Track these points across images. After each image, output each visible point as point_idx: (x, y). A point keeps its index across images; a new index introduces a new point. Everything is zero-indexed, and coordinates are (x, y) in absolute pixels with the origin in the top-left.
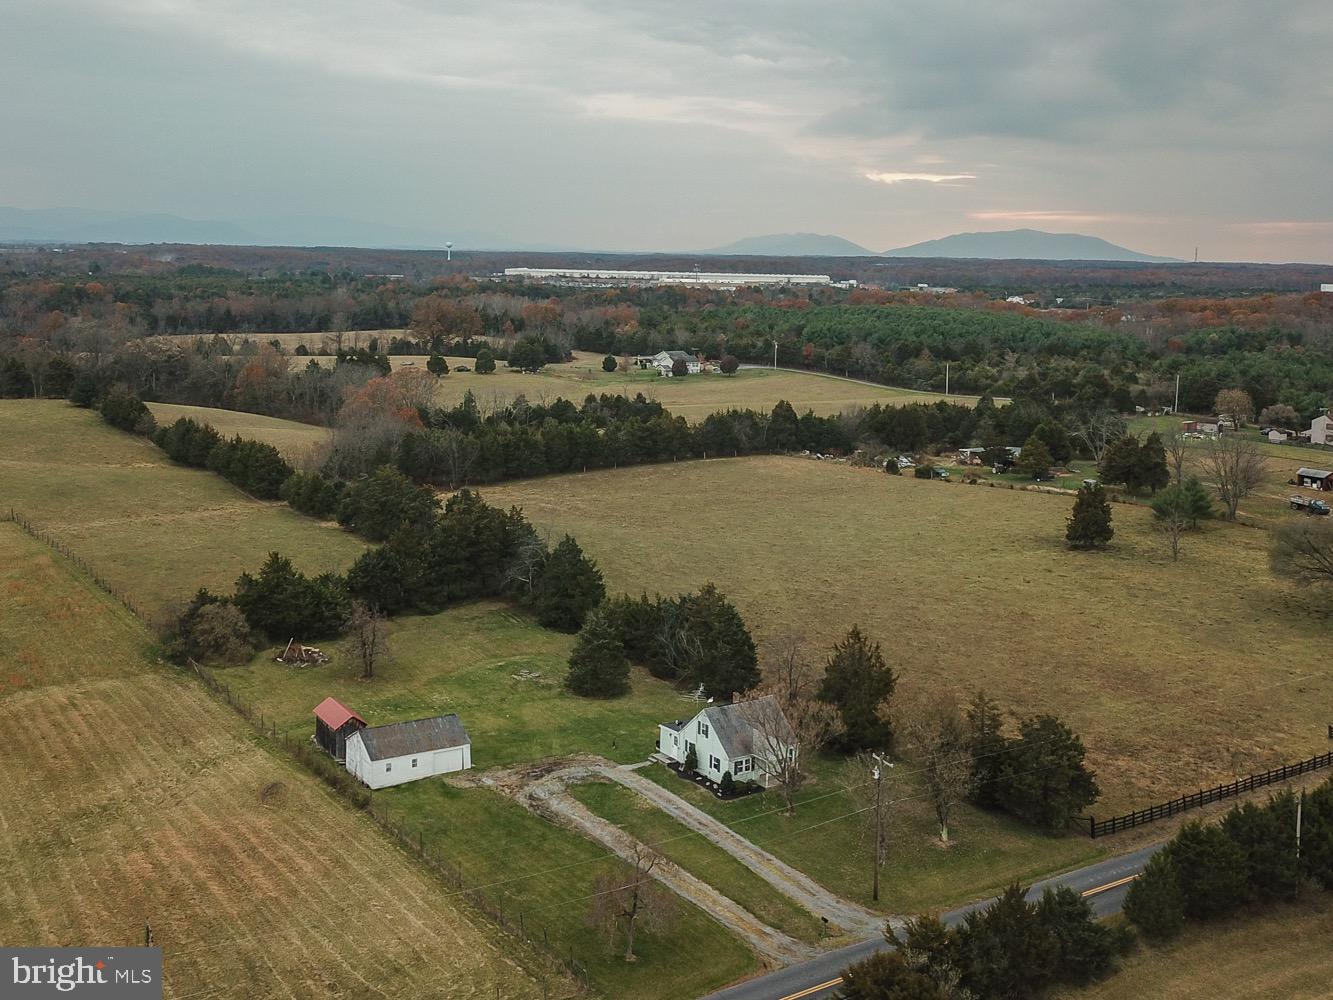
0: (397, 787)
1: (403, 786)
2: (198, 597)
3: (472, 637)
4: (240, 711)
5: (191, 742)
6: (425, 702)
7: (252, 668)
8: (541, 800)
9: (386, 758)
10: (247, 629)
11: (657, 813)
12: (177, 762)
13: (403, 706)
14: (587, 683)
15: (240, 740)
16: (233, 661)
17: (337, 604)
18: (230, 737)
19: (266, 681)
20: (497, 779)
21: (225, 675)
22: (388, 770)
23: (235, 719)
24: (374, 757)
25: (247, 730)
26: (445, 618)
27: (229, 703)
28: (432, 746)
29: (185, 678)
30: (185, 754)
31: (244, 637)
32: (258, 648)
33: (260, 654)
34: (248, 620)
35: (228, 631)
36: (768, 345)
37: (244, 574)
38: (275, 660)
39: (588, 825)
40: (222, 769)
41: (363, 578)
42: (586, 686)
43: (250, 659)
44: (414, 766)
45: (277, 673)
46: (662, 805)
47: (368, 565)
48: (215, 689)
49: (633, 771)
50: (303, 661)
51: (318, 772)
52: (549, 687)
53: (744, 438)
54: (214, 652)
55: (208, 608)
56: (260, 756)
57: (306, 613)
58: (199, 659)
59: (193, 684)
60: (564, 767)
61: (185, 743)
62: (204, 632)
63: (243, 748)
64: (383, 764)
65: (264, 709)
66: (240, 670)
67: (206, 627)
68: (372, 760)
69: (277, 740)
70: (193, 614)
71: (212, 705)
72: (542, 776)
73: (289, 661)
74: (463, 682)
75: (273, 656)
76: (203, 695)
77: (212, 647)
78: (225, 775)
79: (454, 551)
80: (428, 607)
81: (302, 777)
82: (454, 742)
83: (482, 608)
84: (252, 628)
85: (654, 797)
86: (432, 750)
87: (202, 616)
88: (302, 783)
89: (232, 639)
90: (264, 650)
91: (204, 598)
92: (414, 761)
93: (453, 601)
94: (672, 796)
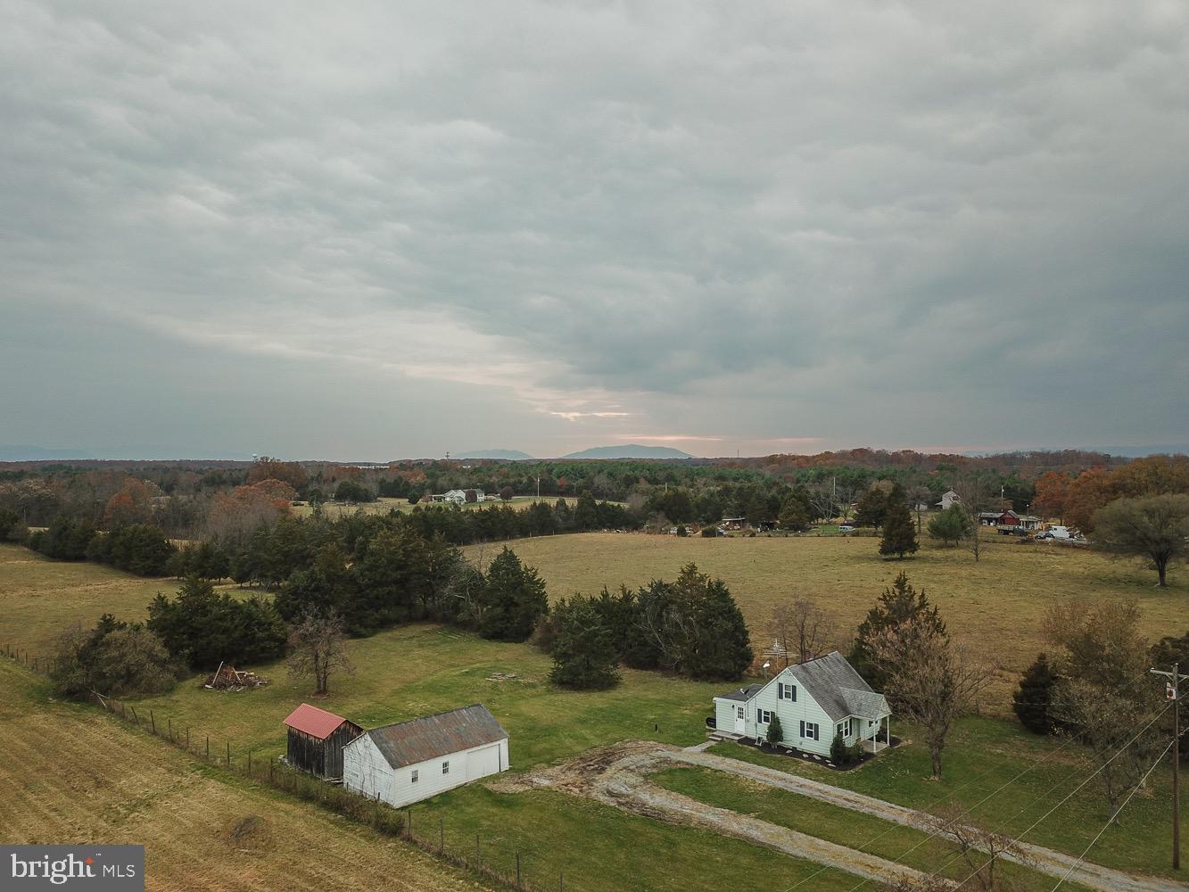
0: (427, 802)
1: (435, 801)
2: (100, 625)
3: (417, 652)
4: (172, 741)
5: (106, 782)
6: (403, 711)
7: (174, 698)
8: (628, 796)
9: (411, 764)
10: (166, 655)
11: (779, 793)
12: (89, 809)
13: (377, 716)
14: (580, 674)
15: (179, 772)
16: (150, 691)
17: (270, 624)
18: (164, 771)
19: (197, 707)
20: (550, 778)
21: (143, 707)
22: (414, 780)
23: (165, 751)
24: (396, 764)
25: (186, 761)
26: (381, 638)
27: (154, 733)
28: (464, 745)
29: (88, 715)
30: (103, 797)
31: (162, 664)
32: (181, 677)
33: (183, 684)
34: (166, 645)
35: (143, 657)
36: (531, 480)
37: (159, 597)
38: (202, 687)
39: (710, 817)
40: (162, 812)
41: (293, 600)
42: (580, 677)
43: (170, 690)
44: (445, 771)
45: (210, 699)
46: (780, 784)
47: (298, 587)
48: (132, 722)
49: (705, 751)
50: (238, 685)
51: (307, 797)
52: (533, 686)
53: (560, 520)
54: (126, 683)
55: (116, 633)
56: (213, 788)
57: (236, 635)
58: (105, 691)
59: (101, 719)
60: (621, 757)
61: (99, 784)
62: (110, 661)
63: (186, 781)
64: (407, 772)
65: (201, 736)
66: (161, 701)
67: (116, 654)
68: (394, 767)
69: (229, 768)
70: (96, 642)
71: (130, 738)
72: (604, 769)
73: (221, 686)
74: (433, 689)
75: (198, 684)
76: (116, 729)
77: (123, 677)
78: (165, 817)
79: (384, 574)
80: (363, 631)
81: (283, 806)
82: (490, 738)
83: (415, 630)
84: (171, 655)
85: (764, 778)
86: (467, 748)
87: (108, 644)
88: (286, 813)
89: (149, 666)
90: (186, 679)
91: (108, 624)
92: (445, 765)
93: (384, 624)
94: (780, 774)
